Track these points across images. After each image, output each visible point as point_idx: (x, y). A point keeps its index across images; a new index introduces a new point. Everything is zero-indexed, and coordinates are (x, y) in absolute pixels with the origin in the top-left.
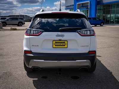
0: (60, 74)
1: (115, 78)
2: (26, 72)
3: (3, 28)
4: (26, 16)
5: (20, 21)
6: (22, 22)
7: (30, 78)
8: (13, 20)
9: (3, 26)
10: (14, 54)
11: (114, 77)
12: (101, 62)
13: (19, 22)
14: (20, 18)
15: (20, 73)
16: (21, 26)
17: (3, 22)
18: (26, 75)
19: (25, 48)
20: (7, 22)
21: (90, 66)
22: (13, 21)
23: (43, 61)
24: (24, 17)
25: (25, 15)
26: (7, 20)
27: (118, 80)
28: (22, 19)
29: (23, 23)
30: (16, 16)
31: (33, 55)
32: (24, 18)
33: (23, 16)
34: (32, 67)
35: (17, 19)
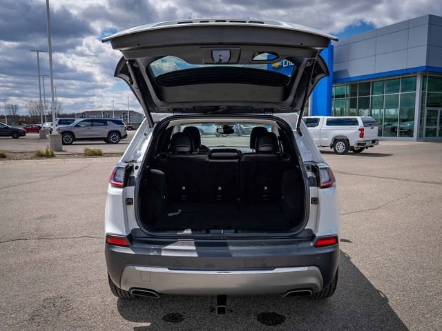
0: (221, 311)
1: (399, 320)
2: (117, 298)
3: (64, 148)
4: (131, 112)
5: (112, 129)
6: (118, 132)
7: (126, 322)
8: (92, 125)
9: (64, 144)
10: (85, 233)
11: (393, 314)
12: (352, 260)
13: (111, 133)
14: (112, 121)
15: (96, 299)
16: (117, 143)
17: (63, 133)
18: (116, 310)
19: (110, 229)
20: (75, 131)
21: (319, 285)
22: (94, 128)
23: (166, 270)
24: (127, 117)
25: (130, 110)
26: (77, 126)
27: (407, 325)
28: (120, 123)
29: (123, 135)
30: (104, 112)
31: (133, 253)
32: (126, 120)
33: (124, 113)
34: (132, 288)
35: (104, 123)
